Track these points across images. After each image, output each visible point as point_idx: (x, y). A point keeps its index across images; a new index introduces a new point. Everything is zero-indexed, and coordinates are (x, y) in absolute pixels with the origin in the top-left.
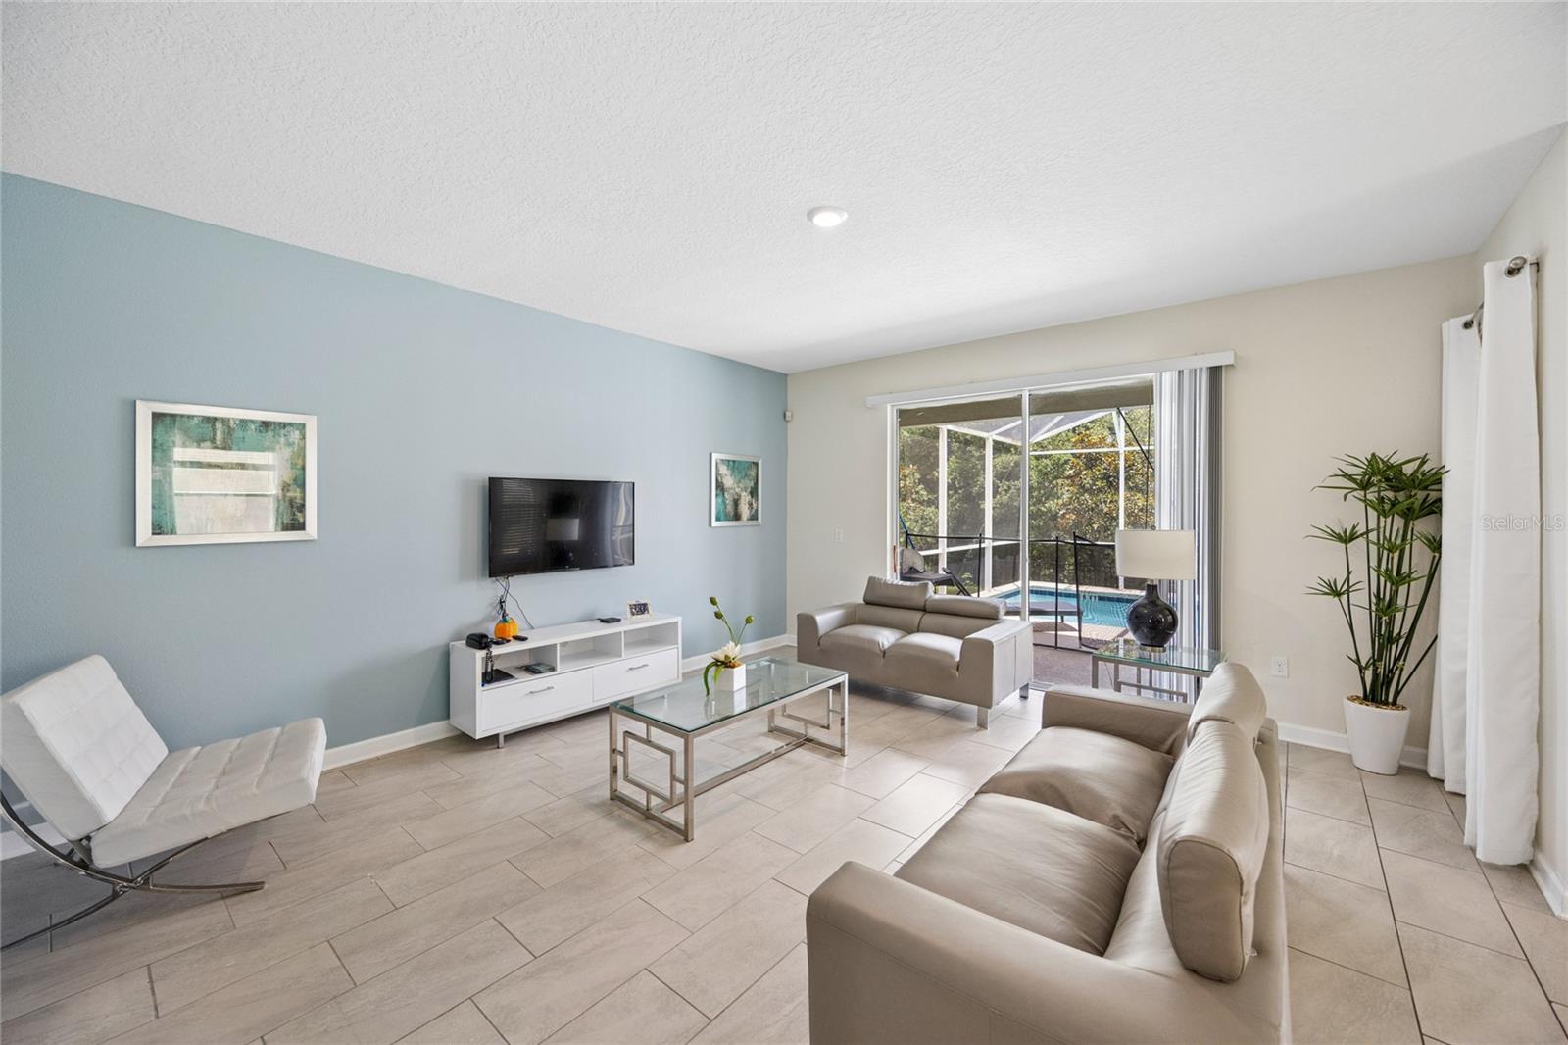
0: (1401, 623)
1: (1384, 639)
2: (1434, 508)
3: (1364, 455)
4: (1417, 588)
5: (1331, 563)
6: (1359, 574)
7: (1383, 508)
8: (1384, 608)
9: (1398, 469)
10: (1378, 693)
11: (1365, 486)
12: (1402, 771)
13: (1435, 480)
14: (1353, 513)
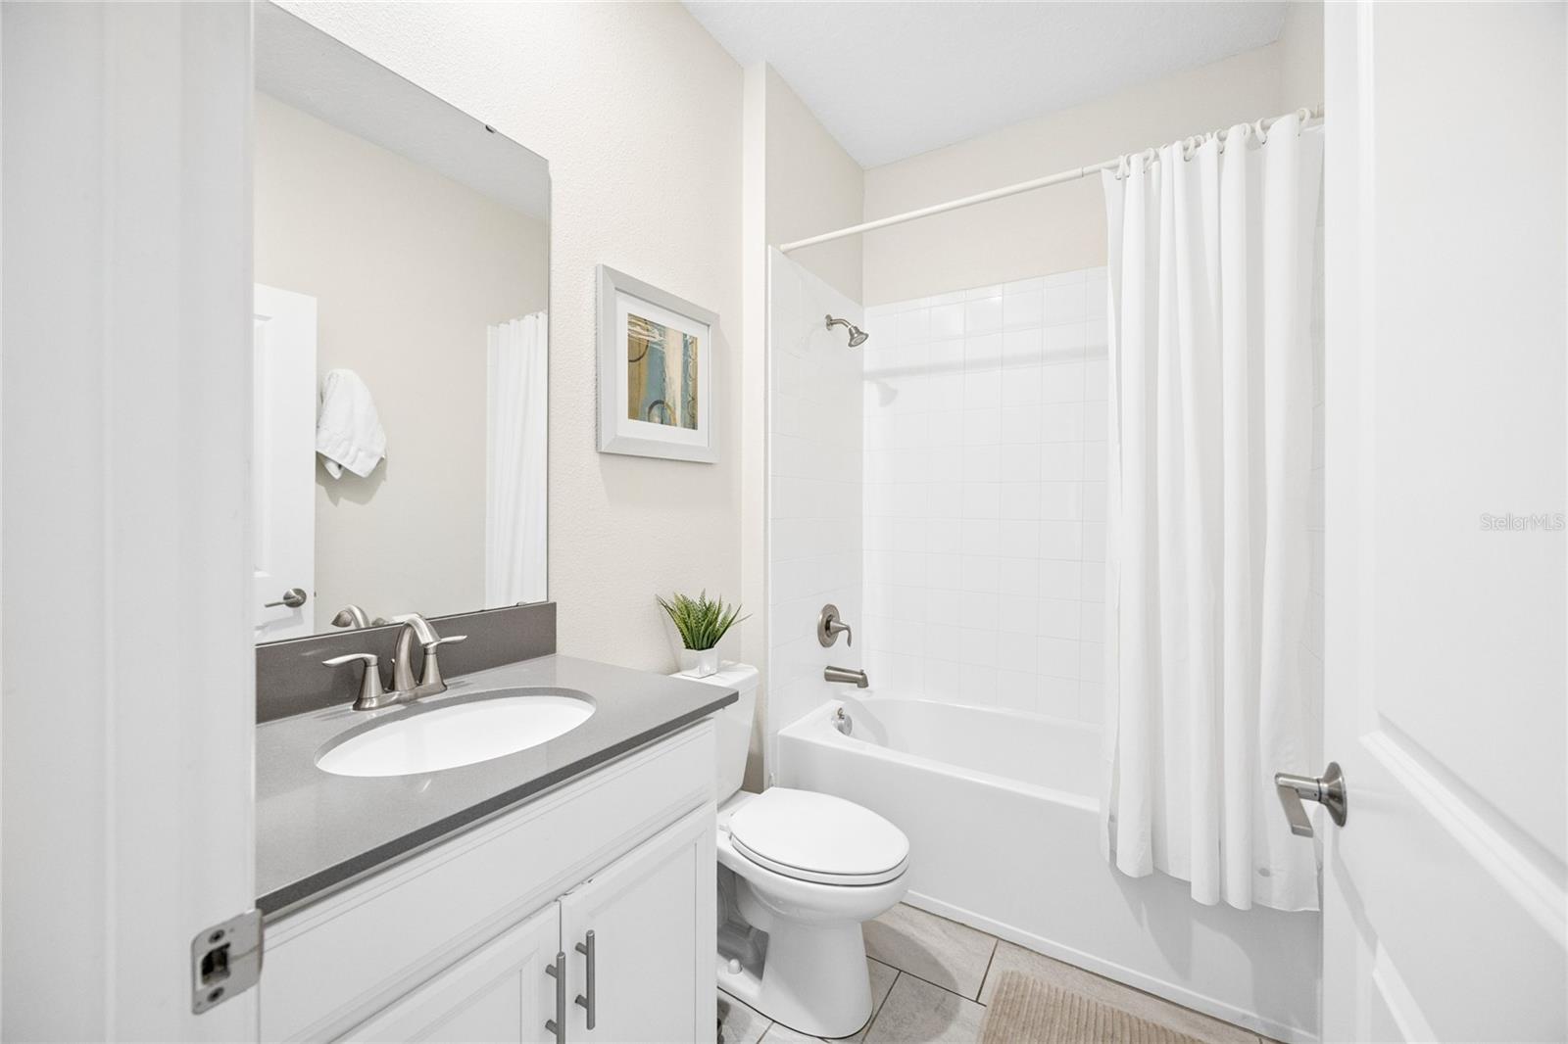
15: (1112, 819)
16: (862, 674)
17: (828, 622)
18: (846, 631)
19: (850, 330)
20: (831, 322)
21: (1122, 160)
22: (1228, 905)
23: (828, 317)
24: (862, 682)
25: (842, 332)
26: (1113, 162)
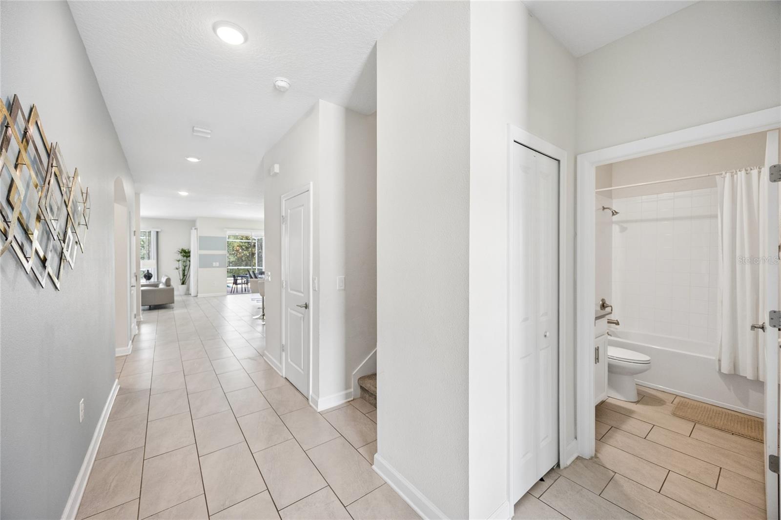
0: (186, 272)
1: (184, 275)
2: (190, 256)
3: (181, 248)
4: (188, 267)
5: (177, 264)
6: (180, 266)
7: (184, 256)
8: (184, 270)
9: (185, 251)
10: (183, 283)
11: (181, 253)
12: (186, 294)
13: (189, 252)
14: (180, 257)
15: (720, 360)
16: (617, 321)
17: (603, 304)
18: (611, 308)
19: (612, 212)
20: (604, 208)
21: (724, 173)
22: (760, 381)
23: (603, 207)
24: (617, 324)
25: (609, 212)
26: (721, 173)
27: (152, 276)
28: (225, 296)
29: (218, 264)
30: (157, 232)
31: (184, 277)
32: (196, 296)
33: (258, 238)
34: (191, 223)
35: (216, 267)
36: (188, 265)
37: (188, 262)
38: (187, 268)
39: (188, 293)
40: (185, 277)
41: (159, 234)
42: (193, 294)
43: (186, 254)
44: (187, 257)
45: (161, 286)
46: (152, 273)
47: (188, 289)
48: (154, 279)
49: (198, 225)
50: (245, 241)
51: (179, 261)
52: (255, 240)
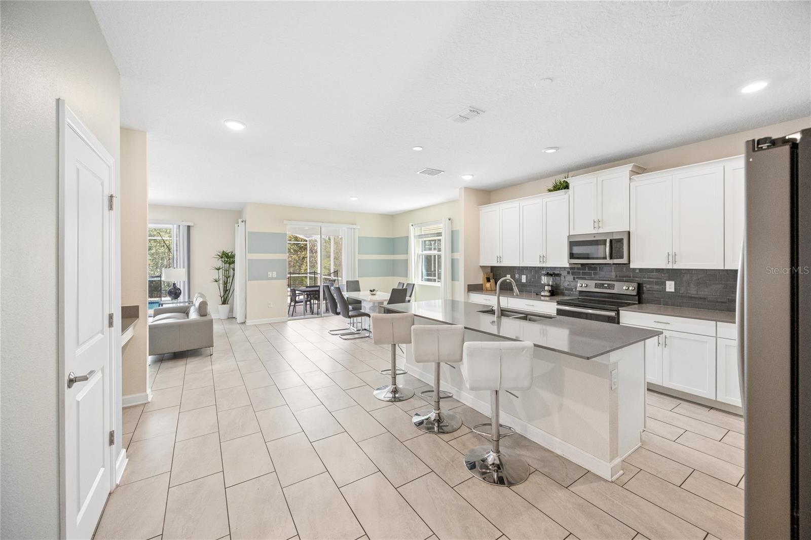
0: (229, 286)
1: (226, 290)
2: (233, 262)
3: (222, 251)
4: (231, 278)
5: (215, 275)
6: (221, 277)
7: (225, 262)
8: (225, 283)
9: (228, 254)
10: (224, 302)
11: (222, 258)
12: (229, 318)
13: (233, 256)
14: (219, 263)
27: (180, 293)
28: (285, 322)
29: (275, 275)
30: (189, 227)
31: (225, 292)
32: (244, 323)
33: (309, 239)
34: (236, 214)
35: (272, 278)
36: (232, 275)
37: (231, 270)
38: (230, 280)
39: (231, 318)
40: (227, 292)
41: (191, 229)
42: (240, 319)
43: (228, 258)
44: (230, 264)
45: (193, 315)
46: (182, 289)
47: (231, 310)
48: (184, 298)
49: (247, 215)
50: (293, 242)
51: (218, 269)
52: (307, 241)
